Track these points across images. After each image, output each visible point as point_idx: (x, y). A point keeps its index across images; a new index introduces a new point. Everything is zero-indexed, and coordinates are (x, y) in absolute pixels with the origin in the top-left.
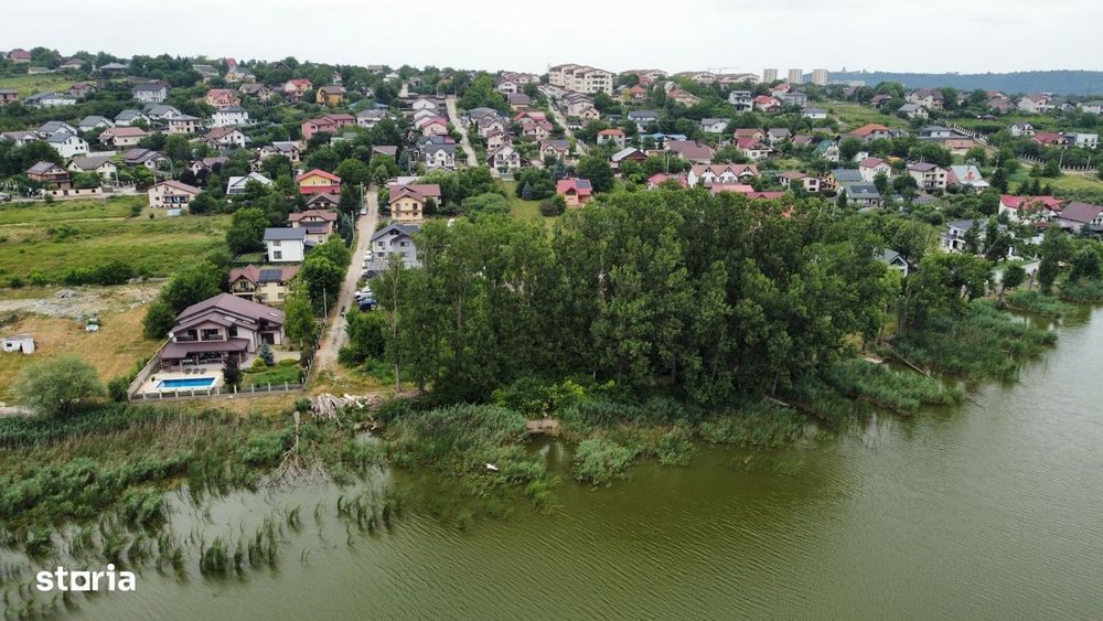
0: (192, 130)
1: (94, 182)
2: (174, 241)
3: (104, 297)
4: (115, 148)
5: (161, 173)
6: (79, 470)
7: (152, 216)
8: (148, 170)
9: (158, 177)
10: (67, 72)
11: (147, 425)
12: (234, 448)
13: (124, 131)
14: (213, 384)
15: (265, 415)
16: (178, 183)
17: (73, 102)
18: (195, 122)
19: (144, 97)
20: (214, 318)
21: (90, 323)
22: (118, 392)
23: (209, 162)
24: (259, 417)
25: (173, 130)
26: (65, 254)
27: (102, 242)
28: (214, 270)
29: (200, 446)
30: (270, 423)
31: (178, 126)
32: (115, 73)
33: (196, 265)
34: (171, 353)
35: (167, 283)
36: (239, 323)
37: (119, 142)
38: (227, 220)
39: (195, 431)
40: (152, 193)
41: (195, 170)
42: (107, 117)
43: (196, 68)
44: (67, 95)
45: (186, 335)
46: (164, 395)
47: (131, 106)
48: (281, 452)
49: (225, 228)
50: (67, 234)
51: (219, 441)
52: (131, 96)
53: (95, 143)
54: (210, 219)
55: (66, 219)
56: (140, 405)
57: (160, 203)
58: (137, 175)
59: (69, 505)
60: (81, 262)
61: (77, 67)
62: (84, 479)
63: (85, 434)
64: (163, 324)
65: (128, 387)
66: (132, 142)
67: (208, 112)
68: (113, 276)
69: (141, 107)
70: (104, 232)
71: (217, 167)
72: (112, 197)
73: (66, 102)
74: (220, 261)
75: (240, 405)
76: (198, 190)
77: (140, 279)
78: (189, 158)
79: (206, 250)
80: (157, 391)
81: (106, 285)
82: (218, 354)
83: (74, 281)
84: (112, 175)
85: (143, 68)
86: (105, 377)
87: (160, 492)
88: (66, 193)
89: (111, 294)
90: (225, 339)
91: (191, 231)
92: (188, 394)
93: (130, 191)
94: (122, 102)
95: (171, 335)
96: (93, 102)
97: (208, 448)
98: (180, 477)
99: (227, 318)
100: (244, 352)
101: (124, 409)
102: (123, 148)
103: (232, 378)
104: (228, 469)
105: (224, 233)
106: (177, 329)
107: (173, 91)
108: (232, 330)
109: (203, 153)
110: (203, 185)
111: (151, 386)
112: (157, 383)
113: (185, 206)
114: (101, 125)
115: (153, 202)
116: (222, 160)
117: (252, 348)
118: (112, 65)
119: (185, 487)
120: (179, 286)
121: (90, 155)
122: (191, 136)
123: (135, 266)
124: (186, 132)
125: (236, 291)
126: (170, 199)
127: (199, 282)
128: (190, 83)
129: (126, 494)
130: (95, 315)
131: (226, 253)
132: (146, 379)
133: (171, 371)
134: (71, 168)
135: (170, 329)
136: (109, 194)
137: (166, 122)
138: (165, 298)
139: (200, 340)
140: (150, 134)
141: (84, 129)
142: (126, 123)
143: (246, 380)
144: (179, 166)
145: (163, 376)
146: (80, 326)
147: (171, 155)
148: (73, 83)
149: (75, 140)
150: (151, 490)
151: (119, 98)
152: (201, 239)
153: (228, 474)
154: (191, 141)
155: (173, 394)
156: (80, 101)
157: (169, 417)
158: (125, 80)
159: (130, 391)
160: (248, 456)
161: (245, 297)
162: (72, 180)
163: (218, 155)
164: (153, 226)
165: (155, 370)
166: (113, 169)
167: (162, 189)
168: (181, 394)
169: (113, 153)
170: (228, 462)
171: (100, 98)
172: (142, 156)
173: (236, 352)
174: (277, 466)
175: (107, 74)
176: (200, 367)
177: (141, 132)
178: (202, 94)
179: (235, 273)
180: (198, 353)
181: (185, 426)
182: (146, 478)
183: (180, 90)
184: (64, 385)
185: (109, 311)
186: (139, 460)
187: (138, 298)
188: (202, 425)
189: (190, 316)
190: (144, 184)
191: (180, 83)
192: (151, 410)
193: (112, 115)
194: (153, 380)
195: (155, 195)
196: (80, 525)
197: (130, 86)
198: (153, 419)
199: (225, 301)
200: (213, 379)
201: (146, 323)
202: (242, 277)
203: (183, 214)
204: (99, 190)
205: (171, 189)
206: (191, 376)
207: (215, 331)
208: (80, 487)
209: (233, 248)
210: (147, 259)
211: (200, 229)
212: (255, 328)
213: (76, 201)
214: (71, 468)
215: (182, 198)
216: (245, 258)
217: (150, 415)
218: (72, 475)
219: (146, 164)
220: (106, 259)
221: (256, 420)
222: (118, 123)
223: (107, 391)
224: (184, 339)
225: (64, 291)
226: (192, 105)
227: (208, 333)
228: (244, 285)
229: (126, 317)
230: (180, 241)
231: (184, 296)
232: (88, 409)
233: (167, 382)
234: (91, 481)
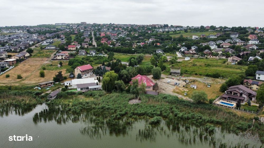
0: (243, 45)
1: (217, 55)
2: (232, 70)
3: (213, 80)
4: (223, 48)
5: (232, 54)
6: (199, 116)
7: (228, 64)
8: (229, 53)
9: (231, 55)
10: (216, 31)
11: (215, 111)
12: (234, 123)
13: (226, 44)
14: (233, 106)
15: (245, 117)
16: (236, 57)
17: (216, 37)
18: (244, 43)
19: (232, 36)
20: (237, 90)
21: (209, 85)
22: (211, 102)
23: (245, 52)
24: (243, 117)
25: (238, 44)
26: (207, 69)
27: (215, 68)
28: (240, 79)
29: (226, 119)
30: (246, 120)
31: (239, 43)
32: (227, 31)
33: (235, 77)
34: (224, 96)
35: (228, 80)
36: (243, 93)
37: (224, 46)
38: (246, 67)
39: (226, 115)
40: (229, 59)
41: (241, 54)
42: (223, 41)
43: (247, 29)
44: (215, 36)
45: (229, 93)
46: (221, 105)
47: (229, 38)
48: (247, 128)
49: (245, 69)
50: (209, 65)
51: (231, 120)
52: (230, 36)
53: (219, 46)
54: (242, 66)
55: (209, 62)
56: (215, 106)
57: (231, 61)
58: (226, 54)
59: (195, 122)
60: (210, 72)
61: (219, 29)
62: (199, 118)
63: (202, 108)
64: (224, 89)
65: (213, 101)
66: (227, 46)
67: (248, 40)
68: (216, 76)
69: (231, 39)
70: (216, 66)
71: (247, 54)
72: (220, 59)
73: (215, 37)
74: (242, 77)
75: (239, 113)
76: (241, 59)
77: (222, 78)
78: (240, 51)
79: (239, 74)
80: (219, 104)
81: (214, 78)
82: (236, 99)
83: (208, 76)
84: (221, 54)
85: (234, 30)
86: (209, 97)
87: (214, 127)
88: (210, 57)
89: (214, 80)
90: (239, 96)
91: (237, 69)
92: (226, 106)
93: (224, 58)
94: (227, 37)
95: (226, 92)
96: (221, 37)
97: (228, 121)
98: (220, 125)
99: (241, 91)
100: (243, 100)
101: (211, 106)
102: (225, 48)
103: (238, 106)
104: (232, 127)
105: (245, 70)
106: (227, 91)
107: (240, 35)
108: (241, 94)
109: (244, 50)
110: (242, 58)
111: (219, 102)
112: (220, 102)
113: (236, 62)
114: (221, 42)
115: (229, 61)
116: (249, 52)
117: (245, 100)
118: (227, 29)
119: (220, 128)
120: (230, 81)
121: (217, 49)
122: (242, 46)
123: (221, 75)
124: (241, 45)
125: (244, 85)
126: (233, 60)
127: (235, 81)
128: (245, 33)
129: (207, 124)
130: (210, 84)
131: (244, 75)
132: (218, 101)
133: (223, 100)
134: (213, 51)
135: (226, 91)
136: (219, 58)
137: (236, 42)
138: (226, 83)
139: (232, 95)
140: (232, 45)
141: (217, 43)
142: (227, 42)
143: (242, 107)
144: (237, 53)
145: (221, 101)
146: (206, 85)
147: (236, 50)
148: (217, 33)
149: (215, 45)
150: (212, 125)
151: (227, 36)
152: (239, 71)
153: (232, 128)
154: (242, 47)
155: (223, 105)
156: (218, 37)
157: (221, 110)
158: (229, 32)
159: (213, 102)
160: (238, 126)
161: (247, 87)
162: (212, 54)
163: (248, 51)
164: (228, 66)
165: (220, 99)
166: (221, 52)
167: (232, 58)
168: (225, 106)
169: (222, 49)
170: (232, 126)
171: (222, 36)
172: (229, 50)
173: (241, 100)
174: (245, 131)
175: (225, 31)
176: (231, 101)
177: (230, 44)
178: (247, 36)
179: (245, 81)
180: (231, 98)
181: (224, 113)
182: (212, 122)
183: (242, 35)
184: (200, 97)
185: (213, 83)
186: (211, 118)
187: (220, 82)
188: (228, 115)
189: (231, 88)
190: (228, 56)
191: (242, 33)
192: (217, 107)
193: (224, 40)
194: (219, 101)
195: (230, 59)
196: (196, 127)
197: (230, 34)
198: (217, 110)
199: (241, 87)
200: (233, 105)
201: (221, 88)
202: (247, 82)
203: (235, 64)
204: (217, 57)
205: (234, 58)
206: (228, 103)
207: (237, 93)
208: (198, 119)
209: (246, 75)
210: (224, 73)
211: (239, 68)
212: (248, 95)
213: (212, 59)
214: (197, 115)
215: (236, 60)
216: (249, 77)
217: (216, 109)
218: (197, 116)
219: (229, 52)
220: (215, 72)
221: (242, 118)
222: (225, 42)
223: (209, 100)
224: (228, 93)
225: (205, 77)
226: (244, 39)
227: (235, 94)
228: (247, 84)
229: (216, 86)
230: (233, 71)
231: (231, 83)
232: (204, 103)
233: (222, 102)
234: (201, 119)
